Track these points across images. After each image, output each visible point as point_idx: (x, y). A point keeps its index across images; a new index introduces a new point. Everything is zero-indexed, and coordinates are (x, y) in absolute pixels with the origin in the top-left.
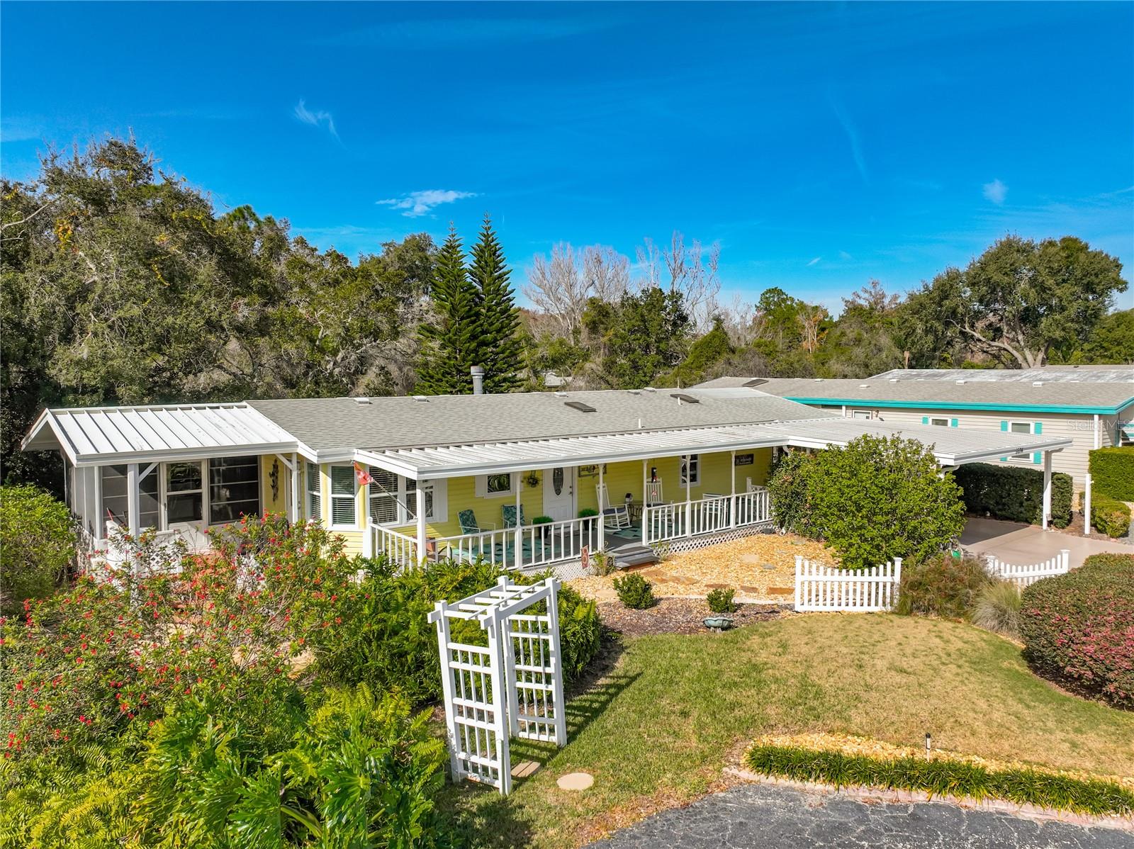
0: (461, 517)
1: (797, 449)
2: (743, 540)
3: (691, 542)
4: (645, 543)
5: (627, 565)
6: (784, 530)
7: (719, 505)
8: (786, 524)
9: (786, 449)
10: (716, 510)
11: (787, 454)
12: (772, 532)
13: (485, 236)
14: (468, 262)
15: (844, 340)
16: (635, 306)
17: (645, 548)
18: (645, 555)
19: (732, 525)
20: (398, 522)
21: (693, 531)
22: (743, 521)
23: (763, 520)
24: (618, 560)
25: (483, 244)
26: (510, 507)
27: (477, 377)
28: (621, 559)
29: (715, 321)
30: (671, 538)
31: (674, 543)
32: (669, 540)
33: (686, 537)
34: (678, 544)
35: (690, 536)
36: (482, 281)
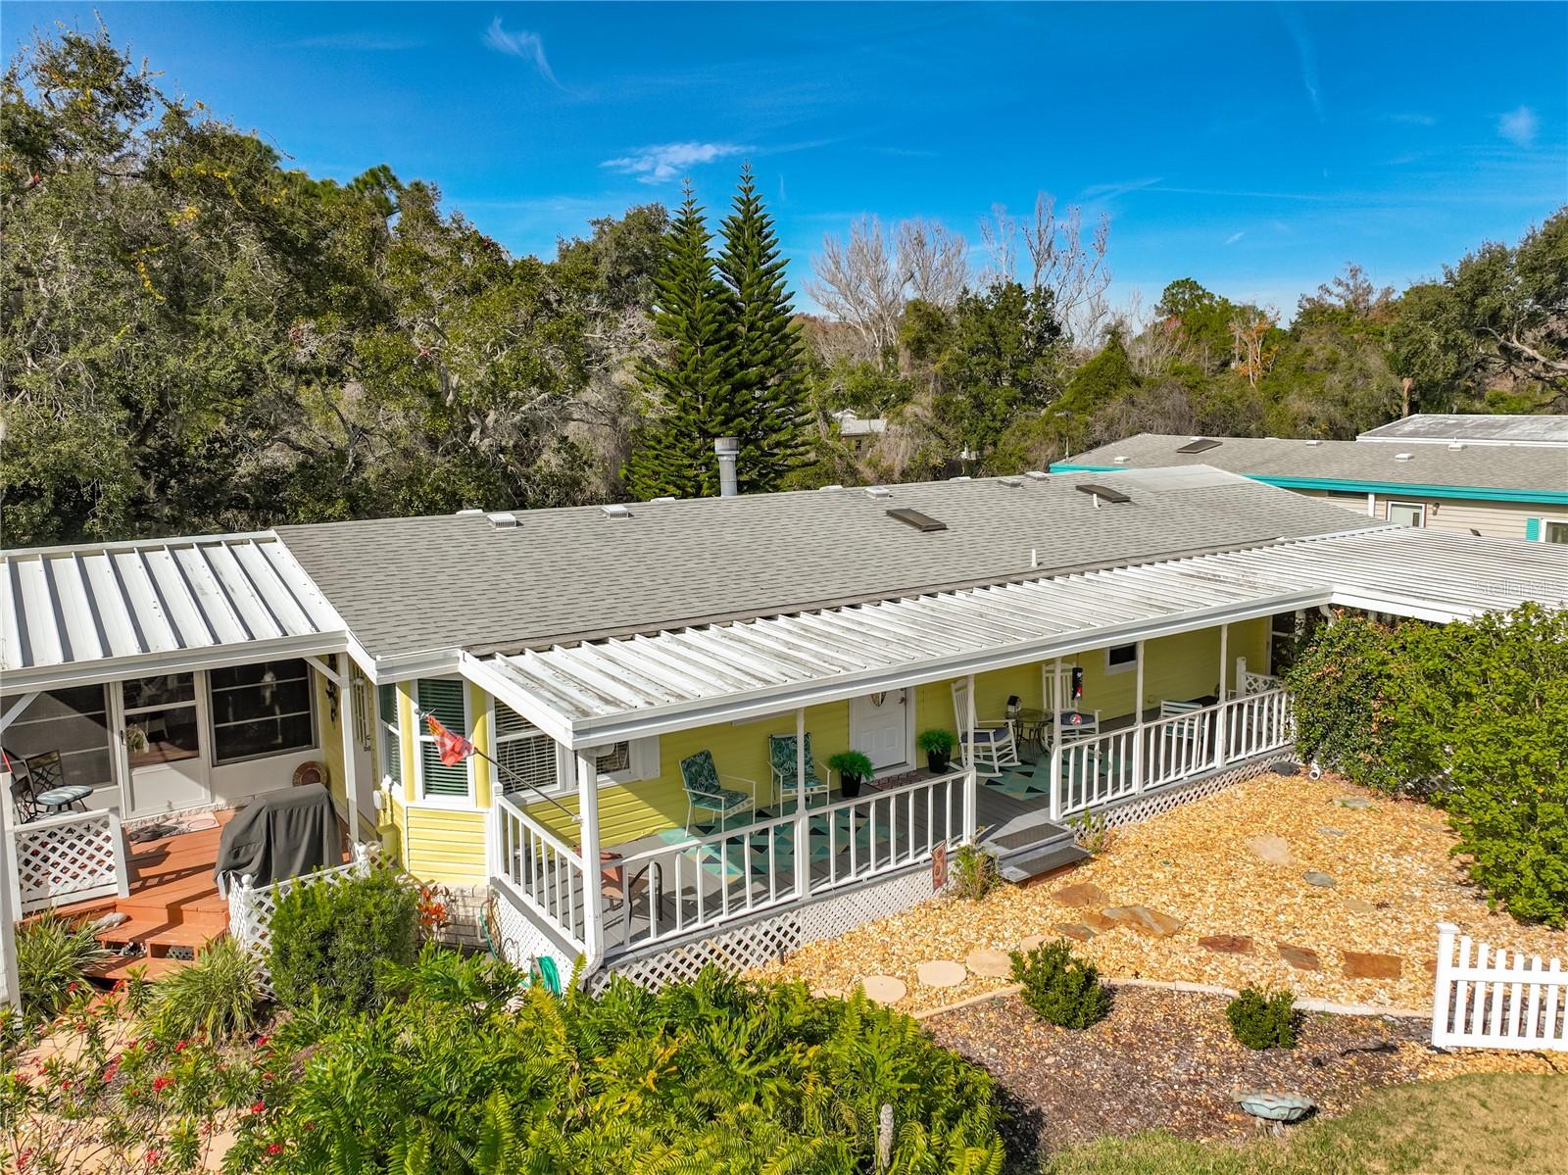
0: (685, 770)
1: (1351, 612)
2: (1239, 789)
3: (1143, 804)
4: (1054, 813)
5: (1023, 874)
6: (1315, 766)
7: (1196, 725)
8: (1320, 754)
9: (1325, 612)
11: (1327, 621)
12: (1290, 770)
13: (743, 202)
14: (717, 247)
15: (1309, 361)
16: (980, 311)
17: (1055, 828)
18: (1059, 846)
19: (1219, 761)
20: (558, 786)
21: (1146, 781)
22: (1238, 752)
23: (1274, 745)
24: (1006, 862)
25: (740, 216)
26: (784, 739)
27: (725, 458)
28: (1010, 860)
29: (1109, 336)
30: (1105, 800)
31: (1111, 810)
32: (1102, 804)
33: (1134, 794)
34: (1119, 811)
35: (1141, 791)
36: (738, 280)
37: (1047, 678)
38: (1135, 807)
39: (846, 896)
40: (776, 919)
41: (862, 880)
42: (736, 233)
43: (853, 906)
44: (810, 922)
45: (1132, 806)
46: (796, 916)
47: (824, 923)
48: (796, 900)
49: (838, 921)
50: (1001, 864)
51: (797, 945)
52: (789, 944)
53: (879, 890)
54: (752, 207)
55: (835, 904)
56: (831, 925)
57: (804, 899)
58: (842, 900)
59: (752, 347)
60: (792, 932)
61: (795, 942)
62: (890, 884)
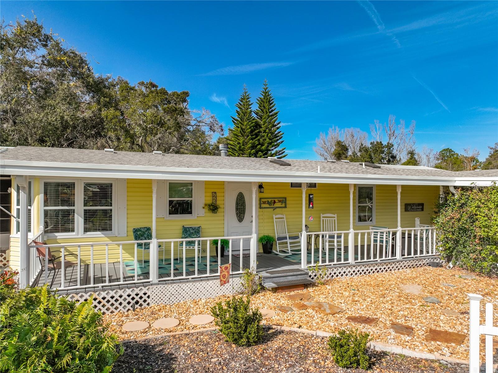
0: (134, 232)
1: (463, 188)
2: (408, 270)
3: (354, 269)
4: (304, 265)
5: (274, 285)
6: (451, 265)
7: (384, 237)
8: (454, 259)
9: (452, 190)
10: (382, 241)
11: (453, 195)
12: (438, 265)
13: (264, 92)
17: (301, 271)
18: (300, 278)
19: (398, 256)
20: (74, 233)
21: (356, 259)
22: (409, 254)
23: (430, 254)
24: (268, 280)
25: (262, 97)
26: (188, 228)
27: (223, 151)
28: (271, 279)
29: (410, 155)
30: (332, 263)
31: (335, 268)
32: (330, 265)
33: (349, 263)
34: (340, 270)
35: (353, 263)
36: (261, 118)
37: (323, 220)
38: (349, 269)
39: (178, 284)
40: (135, 289)
41: (189, 279)
42: (261, 102)
43: (182, 290)
44: (155, 294)
45: (347, 268)
46: (147, 290)
47: (164, 296)
48: (149, 282)
49: (173, 296)
50: (264, 280)
51: (148, 304)
52: (143, 303)
53: (198, 284)
54: (267, 94)
55: (171, 288)
56: (169, 298)
57: (153, 282)
58: (175, 286)
59: (264, 138)
60: (145, 297)
61: (147, 303)
62: (204, 282)
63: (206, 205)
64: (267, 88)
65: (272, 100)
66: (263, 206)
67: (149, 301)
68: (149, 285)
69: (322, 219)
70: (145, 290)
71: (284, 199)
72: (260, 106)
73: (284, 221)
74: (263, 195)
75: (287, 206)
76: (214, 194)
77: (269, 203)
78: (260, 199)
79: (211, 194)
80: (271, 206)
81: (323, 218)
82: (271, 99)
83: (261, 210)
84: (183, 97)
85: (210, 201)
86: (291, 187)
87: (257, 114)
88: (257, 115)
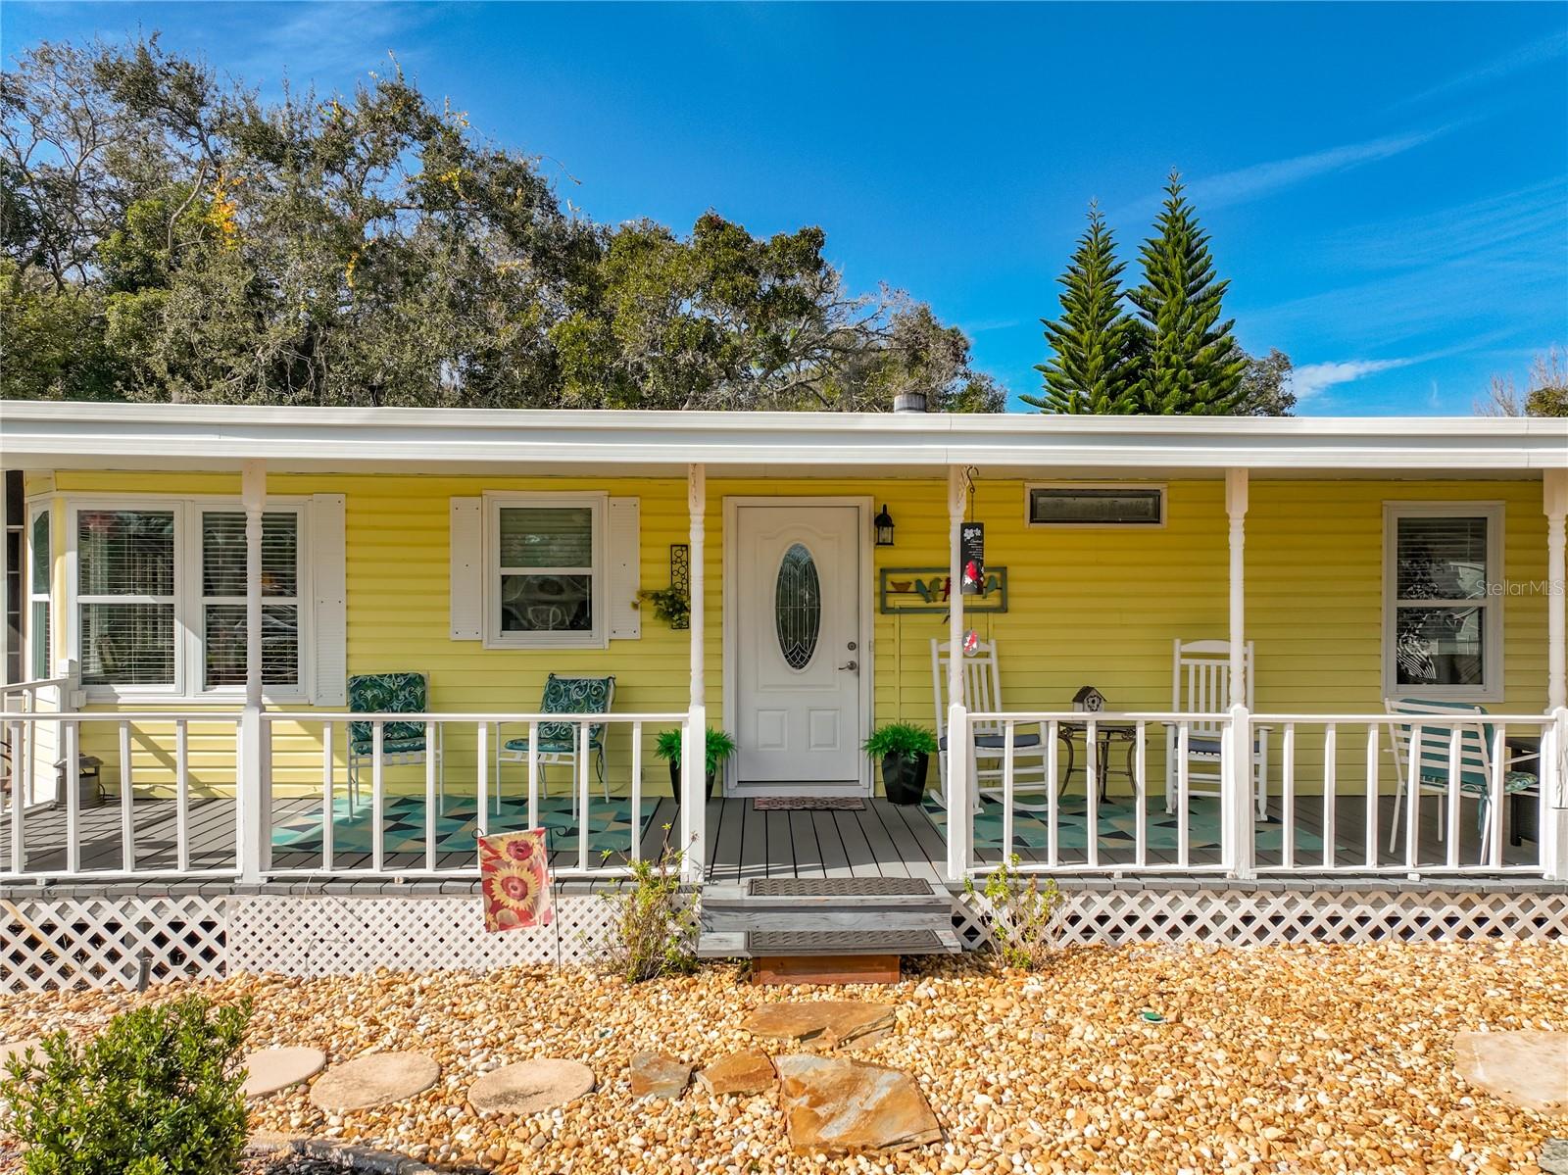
3: (1247, 905)
4: (957, 865)
20: (172, 688)
21: (1266, 854)
25: (1160, 237)
28: (743, 917)
30: (1118, 869)
31: (1132, 893)
32: (1109, 876)
33: (1222, 875)
34: (1160, 905)
35: (1248, 873)
36: (1155, 313)
38: (1218, 905)
39: (341, 899)
40: (168, 902)
41: (391, 880)
42: (1156, 255)
43: (359, 926)
44: (249, 930)
45: (1205, 899)
46: (217, 909)
47: (284, 940)
48: (231, 880)
49: (321, 947)
50: (710, 918)
51: (221, 968)
52: (200, 962)
53: (427, 907)
54: (1180, 224)
55: (314, 910)
56: (303, 951)
57: (246, 881)
58: (330, 904)
59: (1159, 387)
60: (208, 939)
61: (216, 962)
62: (456, 902)
63: (643, 594)
64: (1179, 203)
65: (1203, 241)
66: (896, 601)
67: (222, 954)
68: (222, 892)
69: (1178, 662)
70: (207, 910)
71: (997, 575)
72: (1153, 272)
73: (988, 667)
74: (892, 557)
75: (1012, 603)
76: (679, 553)
77: (921, 590)
78: (884, 572)
79: (665, 554)
80: (932, 604)
81: (1185, 661)
82: (1194, 242)
83: (889, 619)
84: (807, 251)
85: (661, 582)
86: (1032, 521)
87: (1140, 301)
88: (1141, 305)
